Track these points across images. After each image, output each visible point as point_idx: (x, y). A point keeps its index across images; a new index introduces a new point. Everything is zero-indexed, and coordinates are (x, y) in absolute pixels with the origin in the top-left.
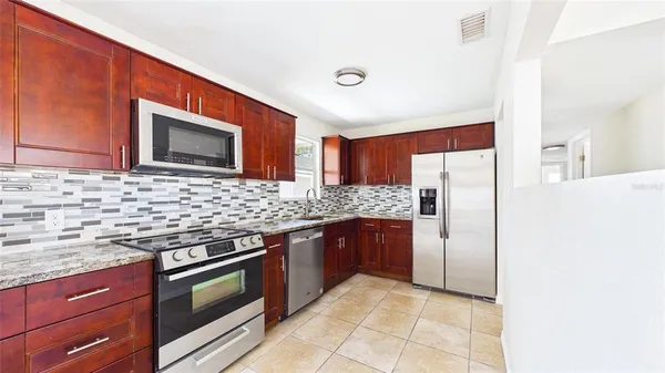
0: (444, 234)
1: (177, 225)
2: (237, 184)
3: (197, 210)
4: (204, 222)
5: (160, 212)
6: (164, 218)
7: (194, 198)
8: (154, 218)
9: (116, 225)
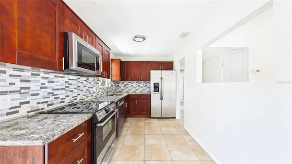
0: (162, 98)
1: (64, 102)
2: (86, 79)
3: (71, 93)
4: (74, 99)
5: (57, 95)
6: (58, 98)
7: (70, 86)
8: (55, 98)
9: (38, 103)
